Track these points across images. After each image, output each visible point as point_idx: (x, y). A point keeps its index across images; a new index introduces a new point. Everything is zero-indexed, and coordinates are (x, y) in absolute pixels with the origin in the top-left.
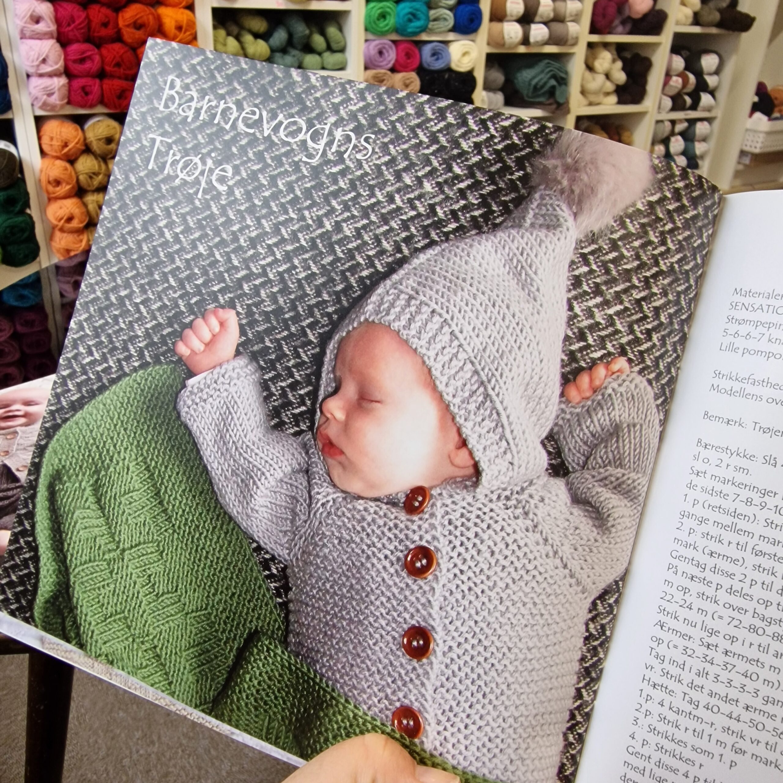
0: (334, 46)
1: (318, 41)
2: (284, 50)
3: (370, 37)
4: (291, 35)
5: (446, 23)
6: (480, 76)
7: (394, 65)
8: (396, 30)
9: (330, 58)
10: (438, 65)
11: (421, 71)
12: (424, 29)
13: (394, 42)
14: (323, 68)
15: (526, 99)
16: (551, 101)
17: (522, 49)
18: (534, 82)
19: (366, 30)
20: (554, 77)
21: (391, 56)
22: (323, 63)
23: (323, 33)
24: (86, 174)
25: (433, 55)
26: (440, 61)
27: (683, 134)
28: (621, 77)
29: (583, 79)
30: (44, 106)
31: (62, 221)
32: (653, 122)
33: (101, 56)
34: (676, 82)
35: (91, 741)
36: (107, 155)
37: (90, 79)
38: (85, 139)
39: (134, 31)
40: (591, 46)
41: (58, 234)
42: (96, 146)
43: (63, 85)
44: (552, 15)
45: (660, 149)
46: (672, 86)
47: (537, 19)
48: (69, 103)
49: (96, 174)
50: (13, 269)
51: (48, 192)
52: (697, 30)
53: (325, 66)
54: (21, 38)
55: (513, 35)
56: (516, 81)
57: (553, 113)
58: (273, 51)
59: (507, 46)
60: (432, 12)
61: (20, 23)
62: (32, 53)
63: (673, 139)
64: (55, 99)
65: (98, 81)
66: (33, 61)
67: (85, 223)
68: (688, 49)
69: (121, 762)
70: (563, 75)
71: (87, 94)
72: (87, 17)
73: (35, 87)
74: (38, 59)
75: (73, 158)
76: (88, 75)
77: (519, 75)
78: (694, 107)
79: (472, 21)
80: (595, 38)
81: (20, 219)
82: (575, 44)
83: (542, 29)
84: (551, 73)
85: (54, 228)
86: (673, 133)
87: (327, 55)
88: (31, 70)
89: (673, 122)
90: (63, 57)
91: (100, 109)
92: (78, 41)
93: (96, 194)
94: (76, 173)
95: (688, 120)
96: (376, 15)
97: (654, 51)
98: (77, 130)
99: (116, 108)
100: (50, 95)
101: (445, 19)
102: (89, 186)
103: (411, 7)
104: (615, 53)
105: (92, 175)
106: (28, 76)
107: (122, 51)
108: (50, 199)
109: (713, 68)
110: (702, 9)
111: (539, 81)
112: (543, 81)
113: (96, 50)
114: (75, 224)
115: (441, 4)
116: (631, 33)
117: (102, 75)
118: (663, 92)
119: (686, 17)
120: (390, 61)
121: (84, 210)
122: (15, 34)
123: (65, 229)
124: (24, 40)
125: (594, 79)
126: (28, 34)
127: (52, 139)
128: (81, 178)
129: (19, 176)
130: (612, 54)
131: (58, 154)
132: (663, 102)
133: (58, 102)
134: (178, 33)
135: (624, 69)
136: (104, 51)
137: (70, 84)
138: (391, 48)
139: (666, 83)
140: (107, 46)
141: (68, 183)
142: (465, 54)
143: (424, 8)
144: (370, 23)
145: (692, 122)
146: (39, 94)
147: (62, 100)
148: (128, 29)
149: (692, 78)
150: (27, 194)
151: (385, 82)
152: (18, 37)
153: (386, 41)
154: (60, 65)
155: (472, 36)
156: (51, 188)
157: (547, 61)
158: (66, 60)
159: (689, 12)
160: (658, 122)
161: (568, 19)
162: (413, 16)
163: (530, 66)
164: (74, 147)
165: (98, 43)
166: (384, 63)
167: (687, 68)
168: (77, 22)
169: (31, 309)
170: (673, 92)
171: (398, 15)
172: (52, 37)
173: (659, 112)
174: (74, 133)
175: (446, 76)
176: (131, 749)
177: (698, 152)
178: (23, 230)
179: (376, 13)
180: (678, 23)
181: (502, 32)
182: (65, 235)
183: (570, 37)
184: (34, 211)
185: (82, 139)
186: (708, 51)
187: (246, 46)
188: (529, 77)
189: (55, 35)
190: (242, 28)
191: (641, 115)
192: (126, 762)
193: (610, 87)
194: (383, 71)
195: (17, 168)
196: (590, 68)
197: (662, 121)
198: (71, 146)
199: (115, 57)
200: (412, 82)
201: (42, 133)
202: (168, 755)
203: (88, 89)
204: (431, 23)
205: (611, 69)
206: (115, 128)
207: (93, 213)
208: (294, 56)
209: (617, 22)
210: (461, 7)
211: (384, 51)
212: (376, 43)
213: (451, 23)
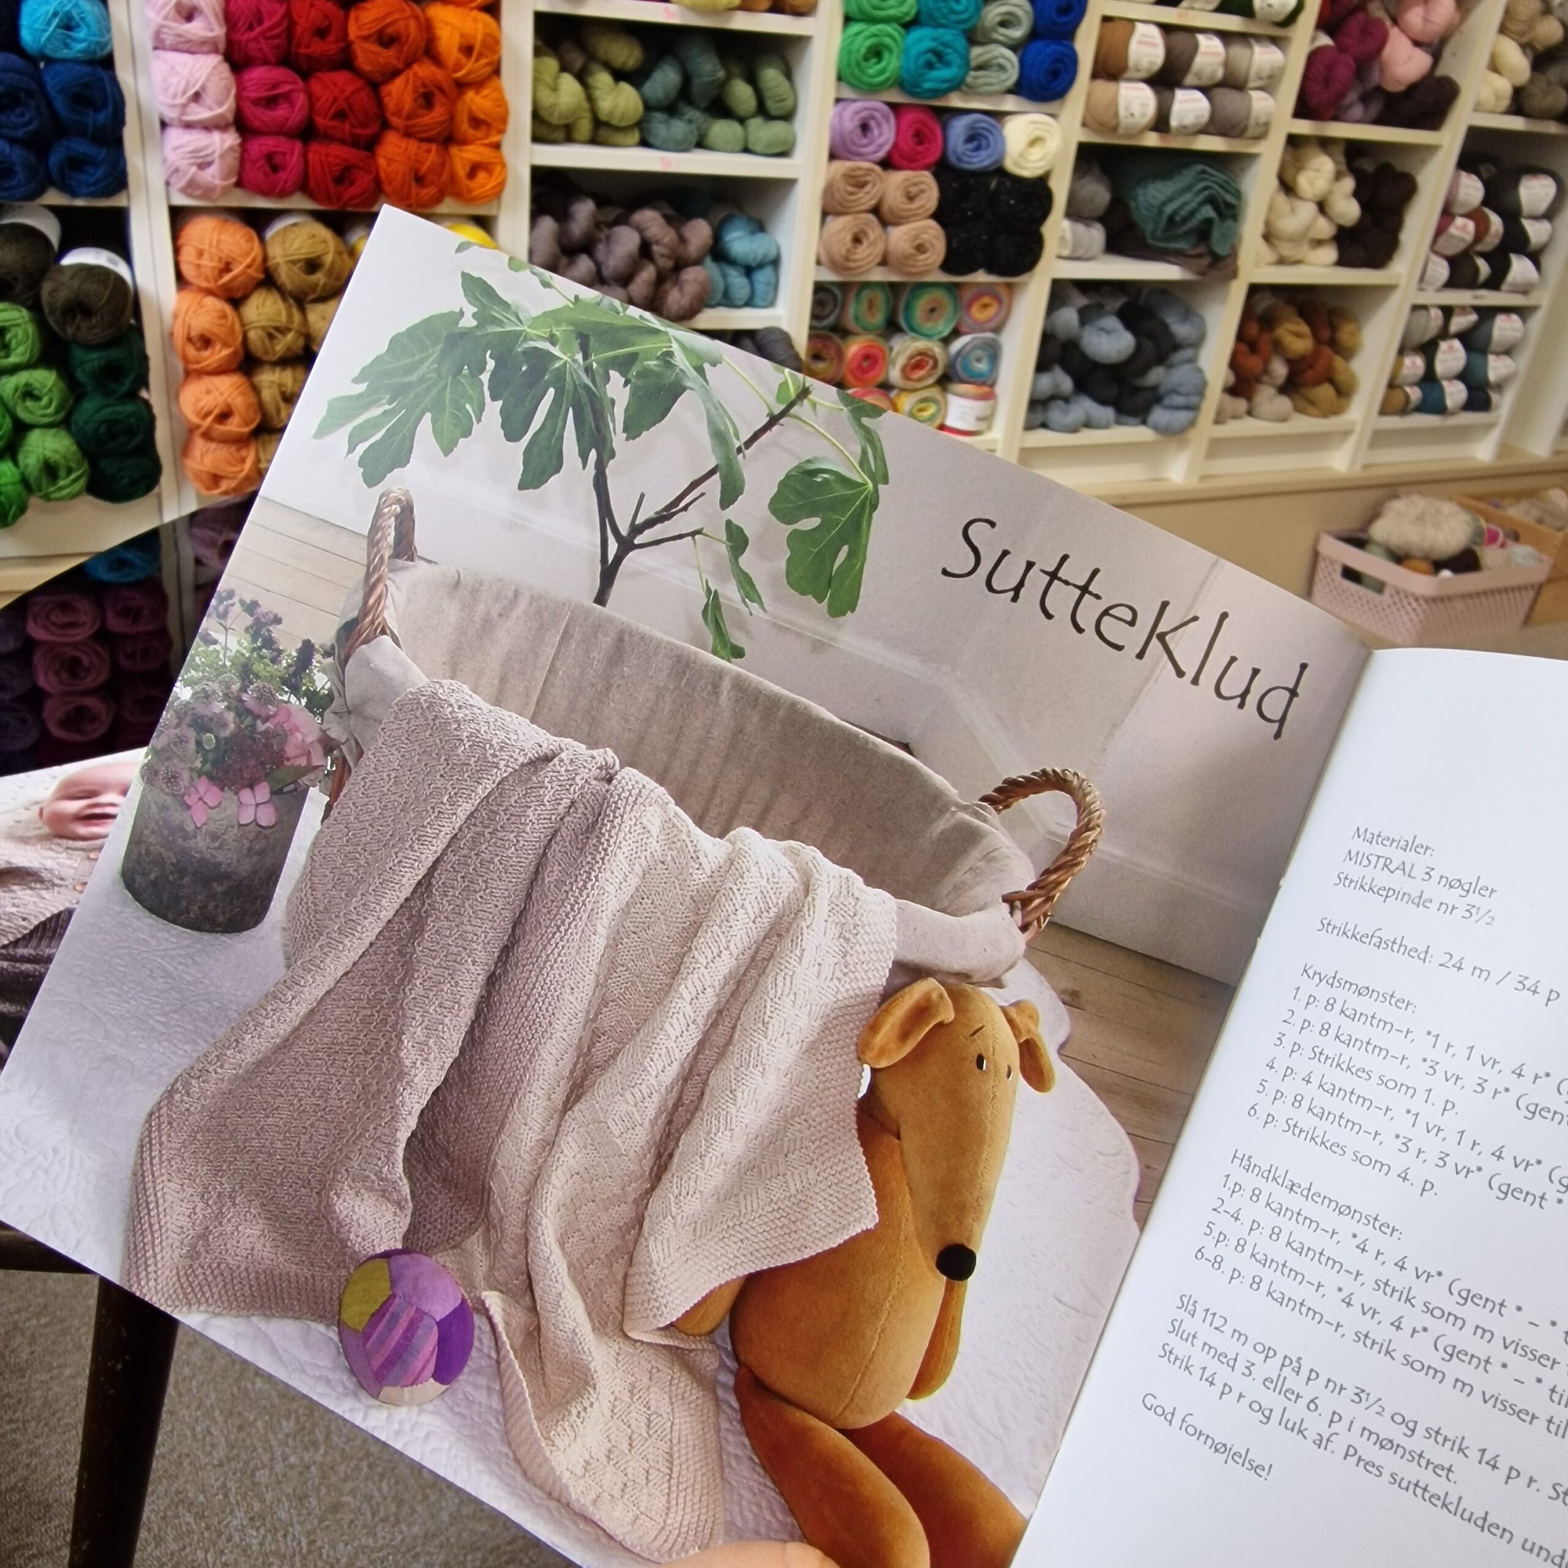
0: (772, 106)
1: (742, 93)
2: (671, 109)
3: (847, 93)
4: (687, 79)
5: (1003, 76)
6: (1060, 188)
7: (890, 154)
8: (900, 84)
9: (762, 131)
10: (979, 161)
11: (943, 170)
12: (957, 85)
13: (894, 107)
14: (746, 150)
15: (1150, 241)
16: (1201, 249)
17: (1152, 140)
18: (1169, 209)
19: (840, 78)
20: (1212, 201)
21: (885, 136)
22: (746, 140)
23: (752, 79)
24: (263, 328)
25: (970, 139)
26: (984, 153)
27: (1464, 337)
28: (1349, 210)
29: (1271, 208)
30: (190, 188)
31: (210, 419)
32: (1407, 308)
33: (310, 96)
34: (1463, 229)
35: (198, 1429)
36: (306, 294)
37: (283, 139)
38: (265, 259)
39: (376, 48)
40: (1294, 141)
41: (199, 444)
42: (285, 276)
43: (231, 149)
44: (1220, 74)
45: (1415, 364)
46: (1453, 237)
47: (1190, 79)
48: (239, 184)
49: (283, 330)
50: (108, 505)
51: (186, 360)
52: (1517, 123)
53: (751, 146)
54: (156, 48)
55: (1136, 110)
56: (1132, 204)
57: (1202, 274)
58: (649, 107)
59: (1121, 131)
60: (976, 51)
61: (155, 18)
62: (174, 80)
63: (1443, 346)
64: (212, 175)
65: (298, 145)
66: (175, 97)
67: (253, 426)
68: (1495, 161)
69: (253, 1474)
70: (1229, 198)
71: (275, 169)
72: (288, 14)
73: (176, 148)
74: (184, 92)
75: (239, 295)
76: (280, 131)
77: (1140, 191)
78: (1495, 282)
79: (1055, 74)
80: (1304, 127)
81: (129, 408)
82: (1261, 137)
83: (1197, 100)
84: (1207, 193)
85: (192, 430)
86: (1444, 334)
87: (756, 123)
88: (171, 114)
89: (1448, 311)
90: (233, 92)
91: (299, 202)
92: (266, 62)
93: (278, 370)
94: (243, 325)
95: (1477, 309)
96: (863, 51)
97: (1423, 161)
98: (250, 240)
99: (329, 201)
100: (203, 166)
101: (1002, 68)
102: (267, 353)
103: (934, 39)
104: (1342, 159)
105: (273, 333)
106: (164, 125)
107: (350, 89)
108: (188, 374)
109: (1543, 206)
110: (1531, 81)
111: (1181, 207)
112: (1188, 208)
113: (301, 83)
114: (234, 426)
115: (996, 36)
116: (1379, 121)
117: (307, 133)
118: (1433, 249)
119: (1498, 97)
120: (881, 146)
121: (253, 399)
122: (144, 39)
123: (214, 434)
124: (159, 53)
125: (1293, 211)
126: (169, 40)
127: (200, 254)
128: (253, 335)
129: (132, 321)
130: (1336, 162)
131: (211, 285)
132: (1430, 266)
133: (218, 182)
134: (463, 59)
135: (1357, 194)
136: (315, 86)
137: (243, 146)
138: (886, 118)
139: (1441, 230)
140: (319, 74)
141: (226, 345)
142: (1034, 142)
143: (961, 43)
144: (849, 65)
145: (1487, 314)
146: (183, 164)
147: (226, 177)
148: (366, 45)
149: (1496, 222)
150: (145, 359)
151: (868, 188)
152: (150, 45)
153: (876, 104)
154: (226, 108)
155: (1051, 107)
156: (191, 352)
157: (1200, 167)
158: (239, 98)
159: (1504, 86)
160: (1416, 308)
161: (1251, 84)
162: (938, 57)
163: (1165, 175)
164: (243, 273)
165: (305, 69)
166: (870, 149)
167: (1486, 202)
168: (267, 24)
169: (136, 585)
170: (1453, 249)
171: (906, 52)
172: (216, 51)
173: (1421, 289)
174: (246, 246)
175: (993, 185)
176: (272, 1452)
177: (1492, 376)
178: (131, 432)
179: (863, 44)
180: (1478, 108)
181: (1114, 102)
182: (213, 446)
183: (1252, 121)
184: (155, 395)
185: (259, 259)
186: (1535, 171)
187: (597, 94)
188: (1162, 197)
189: (222, 46)
190: (592, 57)
191: (1383, 291)
192: (262, 1476)
193: (1324, 228)
194: (866, 165)
195: (129, 310)
196: (1287, 187)
197: (1424, 307)
198: (237, 270)
199: (335, 99)
200: (923, 191)
201: (181, 241)
202: (342, 1469)
203: (277, 159)
204: (973, 73)
205: (1330, 192)
206: (325, 241)
207: (271, 408)
208: (690, 121)
209: (1352, 97)
210: (1037, 45)
211: (872, 124)
212: (860, 106)
213: (1012, 75)
